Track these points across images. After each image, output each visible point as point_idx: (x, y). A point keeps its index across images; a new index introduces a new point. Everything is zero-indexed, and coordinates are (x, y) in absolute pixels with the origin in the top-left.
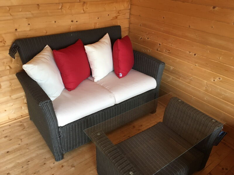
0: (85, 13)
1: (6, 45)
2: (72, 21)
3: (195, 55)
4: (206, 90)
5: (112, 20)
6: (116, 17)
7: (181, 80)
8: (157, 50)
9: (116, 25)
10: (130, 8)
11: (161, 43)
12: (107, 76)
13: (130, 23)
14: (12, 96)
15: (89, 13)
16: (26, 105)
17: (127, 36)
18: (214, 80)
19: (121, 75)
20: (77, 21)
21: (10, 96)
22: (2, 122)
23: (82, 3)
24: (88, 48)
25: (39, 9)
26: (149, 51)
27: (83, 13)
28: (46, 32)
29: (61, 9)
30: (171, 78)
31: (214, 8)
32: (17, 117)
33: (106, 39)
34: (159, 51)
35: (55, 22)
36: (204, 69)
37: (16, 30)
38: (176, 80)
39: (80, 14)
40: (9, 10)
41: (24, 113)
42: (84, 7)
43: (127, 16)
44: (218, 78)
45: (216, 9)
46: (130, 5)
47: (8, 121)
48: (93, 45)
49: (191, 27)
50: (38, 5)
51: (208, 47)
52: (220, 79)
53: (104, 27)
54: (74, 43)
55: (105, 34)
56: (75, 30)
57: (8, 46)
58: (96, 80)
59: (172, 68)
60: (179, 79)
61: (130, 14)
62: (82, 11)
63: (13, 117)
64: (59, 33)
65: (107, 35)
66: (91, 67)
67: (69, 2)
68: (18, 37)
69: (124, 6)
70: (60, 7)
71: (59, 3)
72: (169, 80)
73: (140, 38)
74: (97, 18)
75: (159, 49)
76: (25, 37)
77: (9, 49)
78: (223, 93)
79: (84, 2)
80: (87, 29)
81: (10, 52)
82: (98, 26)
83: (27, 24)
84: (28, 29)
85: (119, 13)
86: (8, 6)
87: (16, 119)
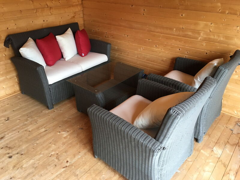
0: (52, 15)
1: (2, 39)
2: (44, 21)
3: (128, 36)
4: (138, 57)
5: (71, 19)
6: (74, 17)
7: (123, 54)
8: (105, 37)
9: (75, 22)
10: (82, 10)
11: (107, 32)
12: (73, 57)
13: (84, 21)
14: (7, 77)
15: (54, 15)
16: (17, 83)
17: (83, 29)
18: (140, 50)
19: (83, 55)
20: (47, 21)
21: (6, 76)
22: (1, 97)
23: (49, 8)
24: (58, 38)
25: (21, 13)
26: (100, 38)
27: (50, 15)
28: (27, 30)
29: (36, 13)
30: (117, 55)
31: (132, 6)
32: (11, 93)
33: (69, 31)
34: (107, 38)
35: (33, 22)
36: (134, 44)
37: (8, 28)
38: (120, 55)
39: (49, 15)
40: (3, 16)
41: (16, 90)
42: (51, 11)
43: (82, 15)
44: (142, 48)
45: (133, 6)
46: (82, 8)
47: (5, 96)
48: (61, 35)
49: (122, 19)
50: (21, 11)
51: (134, 30)
52: (143, 48)
53: (66, 24)
54: (48, 35)
55: (68, 28)
56: (47, 27)
57: (3, 40)
58: (66, 60)
59: (116, 47)
60: (122, 54)
61: (83, 14)
62: (50, 14)
63: (9, 93)
64: (36, 29)
65: (69, 29)
66: (62, 51)
67: (41, 8)
68: (10, 34)
69: (78, 9)
70: (35, 12)
71: (34, 9)
72: (116, 56)
73: (93, 30)
74: (60, 18)
75: (106, 36)
76: (14, 33)
77: (4, 42)
78: (146, 57)
79: (51, 7)
80: (54, 26)
81: (4, 44)
82: (62, 24)
83: (14, 24)
84: (15, 28)
85: (75, 14)
86: (2, 13)
87: (11, 95)
